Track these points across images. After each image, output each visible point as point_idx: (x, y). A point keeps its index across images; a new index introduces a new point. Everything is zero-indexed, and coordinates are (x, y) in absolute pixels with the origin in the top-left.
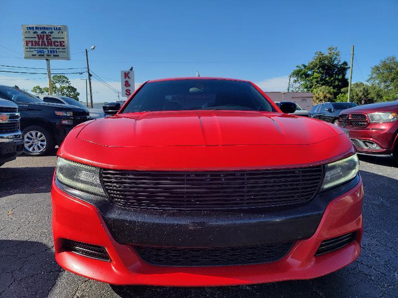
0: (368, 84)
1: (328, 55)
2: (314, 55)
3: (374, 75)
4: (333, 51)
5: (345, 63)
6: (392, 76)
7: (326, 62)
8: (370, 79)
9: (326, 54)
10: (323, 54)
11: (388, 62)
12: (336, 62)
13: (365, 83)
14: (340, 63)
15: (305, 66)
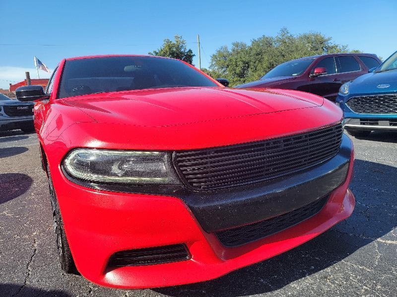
0: (211, 70)
1: (176, 43)
2: (164, 43)
3: (214, 63)
4: (179, 39)
5: (190, 51)
6: (227, 63)
7: (174, 50)
8: (211, 66)
9: (174, 42)
10: (171, 42)
11: (222, 51)
12: (183, 50)
13: (208, 69)
14: (186, 51)
15: (157, 53)
